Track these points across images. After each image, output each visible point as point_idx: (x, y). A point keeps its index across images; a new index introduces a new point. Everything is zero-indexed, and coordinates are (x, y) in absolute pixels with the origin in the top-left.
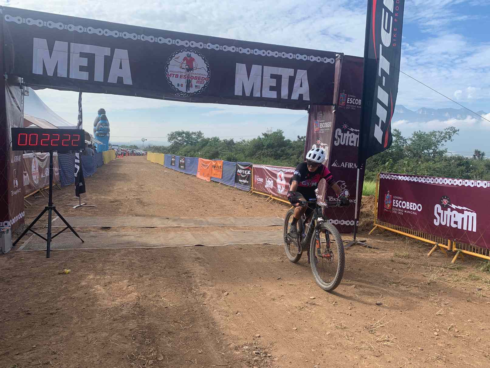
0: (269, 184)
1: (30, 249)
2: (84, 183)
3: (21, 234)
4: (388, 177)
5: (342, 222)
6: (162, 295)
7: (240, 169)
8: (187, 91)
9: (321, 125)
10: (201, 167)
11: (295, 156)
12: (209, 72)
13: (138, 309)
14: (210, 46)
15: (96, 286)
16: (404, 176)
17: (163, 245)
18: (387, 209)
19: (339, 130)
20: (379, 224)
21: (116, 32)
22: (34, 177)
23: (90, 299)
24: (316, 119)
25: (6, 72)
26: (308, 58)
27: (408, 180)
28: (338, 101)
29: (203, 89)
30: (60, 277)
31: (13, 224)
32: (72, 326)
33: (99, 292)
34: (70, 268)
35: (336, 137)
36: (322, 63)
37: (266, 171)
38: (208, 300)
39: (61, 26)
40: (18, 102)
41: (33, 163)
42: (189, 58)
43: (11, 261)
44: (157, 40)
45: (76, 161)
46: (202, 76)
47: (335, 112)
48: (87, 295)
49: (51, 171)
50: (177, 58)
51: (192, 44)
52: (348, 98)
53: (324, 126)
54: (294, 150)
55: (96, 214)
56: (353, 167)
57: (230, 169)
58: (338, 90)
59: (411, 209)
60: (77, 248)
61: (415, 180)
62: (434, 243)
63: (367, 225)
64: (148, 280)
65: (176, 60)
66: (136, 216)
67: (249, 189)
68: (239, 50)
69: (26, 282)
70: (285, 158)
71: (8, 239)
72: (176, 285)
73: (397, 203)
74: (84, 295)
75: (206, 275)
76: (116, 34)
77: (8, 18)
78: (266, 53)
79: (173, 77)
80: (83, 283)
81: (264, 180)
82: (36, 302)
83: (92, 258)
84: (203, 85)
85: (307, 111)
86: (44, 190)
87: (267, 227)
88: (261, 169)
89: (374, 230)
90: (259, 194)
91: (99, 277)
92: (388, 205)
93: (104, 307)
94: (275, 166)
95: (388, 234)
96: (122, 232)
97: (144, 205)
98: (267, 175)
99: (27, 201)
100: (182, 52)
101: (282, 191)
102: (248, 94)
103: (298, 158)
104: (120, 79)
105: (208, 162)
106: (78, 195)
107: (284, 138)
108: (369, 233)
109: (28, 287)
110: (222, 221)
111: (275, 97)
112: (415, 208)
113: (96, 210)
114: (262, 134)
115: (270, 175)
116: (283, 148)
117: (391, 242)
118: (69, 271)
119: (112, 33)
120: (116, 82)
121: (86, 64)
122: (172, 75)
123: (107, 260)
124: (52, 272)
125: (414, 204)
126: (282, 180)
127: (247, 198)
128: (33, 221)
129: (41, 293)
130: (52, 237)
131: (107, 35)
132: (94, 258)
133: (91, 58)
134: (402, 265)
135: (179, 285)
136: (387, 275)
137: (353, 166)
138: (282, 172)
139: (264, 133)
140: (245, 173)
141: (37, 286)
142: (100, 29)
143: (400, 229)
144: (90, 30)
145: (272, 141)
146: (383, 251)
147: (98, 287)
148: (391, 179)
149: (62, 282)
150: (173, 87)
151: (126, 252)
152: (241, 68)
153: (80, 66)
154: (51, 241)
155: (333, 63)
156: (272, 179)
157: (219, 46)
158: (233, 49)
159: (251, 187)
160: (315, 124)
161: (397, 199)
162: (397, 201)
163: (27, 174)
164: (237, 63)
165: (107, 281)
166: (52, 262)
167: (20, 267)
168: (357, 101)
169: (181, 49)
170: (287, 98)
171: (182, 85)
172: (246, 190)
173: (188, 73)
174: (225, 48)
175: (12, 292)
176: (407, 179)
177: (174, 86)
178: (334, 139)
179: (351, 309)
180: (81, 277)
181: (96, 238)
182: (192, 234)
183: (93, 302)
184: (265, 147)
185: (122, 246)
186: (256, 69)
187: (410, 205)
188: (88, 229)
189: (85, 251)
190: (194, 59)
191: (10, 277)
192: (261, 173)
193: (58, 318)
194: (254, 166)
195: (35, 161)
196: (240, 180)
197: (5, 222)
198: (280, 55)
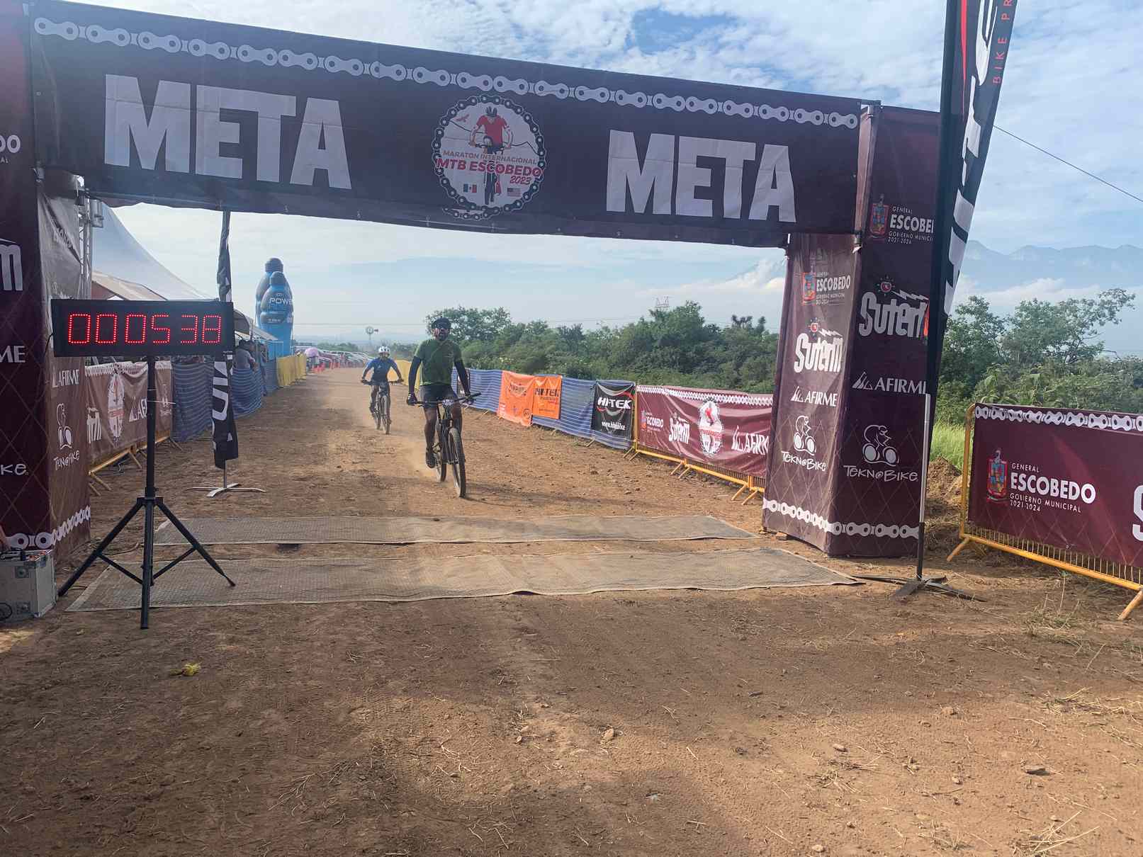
0: (680, 433)
1: (102, 605)
2: (235, 436)
3: (80, 565)
4: (998, 415)
5: (880, 530)
6: (441, 739)
7: (604, 395)
8: (487, 203)
9: (821, 285)
10: (508, 392)
11: (728, 366)
12: (542, 153)
13: (379, 782)
14: (545, 89)
15: (266, 713)
16: (1045, 411)
17: (432, 593)
18: (994, 496)
19: (870, 296)
20: (975, 534)
21: (311, 56)
22: (113, 421)
23: (249, 752)
24: (807, 269)
25: (39, 162)
26: (792, 116)
27: (1057, 423)
28: (868, 223)
29: (526, 197)
30: (174, 684)
31: (59, 540)
32: (202, 838)
33: (274, 729)
34: (197, 661)
35: (864, 313)
36: (825, 126)
37: (671, 400)
38: (564, 753)
39: (172, 44)
40: (71, 238)
41: (112, 388)
42: (491, 120)
43: (51, 638)
44: (412, 74)
45: (216, 381)
46: (524, 165)
47: (859, 251)
48: (241, 738)
49: (152, 407)
50: (463, 119)
51: (500, 84)
52: (896, 216)
53: (826, 286)
54: (726, 349)
55: (263, 510)
56: (907, 390)
57: (580, 395)
58: (868, 192)
59: (1063, 496)
60: (219, 602)
61: (1077, 421)
62: (1136, 586)
63: (940, 535)
64: (400, 692)
65: (462, 124)
66: (362, 514)
67: (627, 444)
68: (618, 99)
69: (84, 698)
70: (705, 368)
71: (45, 582)
72: (474, 708)
73: (1022, 482)
74: (237, 738)
75: (552, 677)
76: (310, 61)
77: (42, 26)
78: (685, 104)
79: (452, 167)
80: (234, 704)
81: (667, 424)
82: (108, 761)
83: (255, 631)
84: (527, 188)
85: (783, 251)
86: (139, 451)
87: (685, 542)
88: (660, 396)
89: (962, 549)
90: (653, 457)
91: (274, 685)
92: (999, 485)
93: (288, 777)
94: (691, 389)
95: (998, 560)
96: (329, 557)
97: (379, 487)
98: (675, 410)
99: (98, 479)
100: (474, 104)
101: (714, 449)
102: (639, 208)
103: (737, 369)
104: (321, 175)
105: (527, 380)
106: (220, 464)
107: (703, 322)
108: (949, 558)
109: (90, 715)
110: (574, 526)
111: (709, 213)
112: (1073, 494)
113: (263, 500)
114: (649, 313)
115: (680, 410)
116: (701, 345)
117: (1010, 581)
118: (195, 667)
119: (301, 60)
120: (310, 183)
121: (235, 139)
122: (450, 163)
123: (294, 635)
124: (153, 669)
125: (1073, 484)
126: (712, 423)
127: (625, 467)
128: (110, 531)
129: (123, 732)
130: (154, 573)
131: (287, 64)
132: (261, 631)
133: (247, 121)
134: (1062, 647)
135: (483, 707)
136: (1031, 679)
137: (906, 387)
138: (713, 404)
139: (654, 310)
140: (618, 406)
141: (113, 714)
142: (270, 51)
143: (1030, 546)
144: (245, 53)
145: (675, 330)
146: (997, 608)
147: (274, 715)
148: (1008, 419)
149: (177, 698)
150: (453, 193)
151: (340, 612)
152: (622, 144)
153: (221, 144)
154: (152, 584)
155: (853, 126)
156: (687, 419)
157: (565, 88)
158: (602, 95)
159: (633, 438)
160: (805, 282)
161: (1025, 472)
162: (1025, 476)
163: (97, 415)
164: (612, 131)
165: (292, 697)
166: (153, 642)
167: (73, 655)
168: (915, 222)
169: (471, 96)
170: (738, 216)
171: (475, 189)
172: (619, 447)
173: (489, 157)
174: (581, 93)
175: (47, 731)
176: (1054, 419)
177: (455, 191)
178: (857, 320)
179: (960, 783)
180: (228, 685)
181: (265, 575)
182: (504, 562)
183: (259, 762)
184: (657, 344)
185: (330, 596)
186: (660, 143)
187: (1059, 487)
188: (244, 551)
189: (236, 609)
190: (501, 123)
191: (46, 685)
192: (660, 406)
193: (163, 813)
194: (640, 389)
195: (117, 383)
196: (604, 424)
197: (40, 536)
198: (721, 107)
